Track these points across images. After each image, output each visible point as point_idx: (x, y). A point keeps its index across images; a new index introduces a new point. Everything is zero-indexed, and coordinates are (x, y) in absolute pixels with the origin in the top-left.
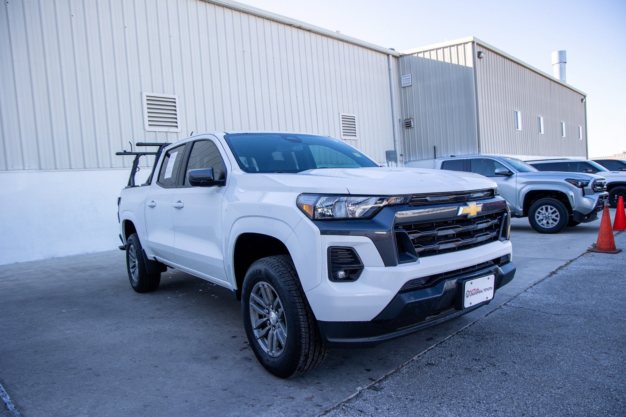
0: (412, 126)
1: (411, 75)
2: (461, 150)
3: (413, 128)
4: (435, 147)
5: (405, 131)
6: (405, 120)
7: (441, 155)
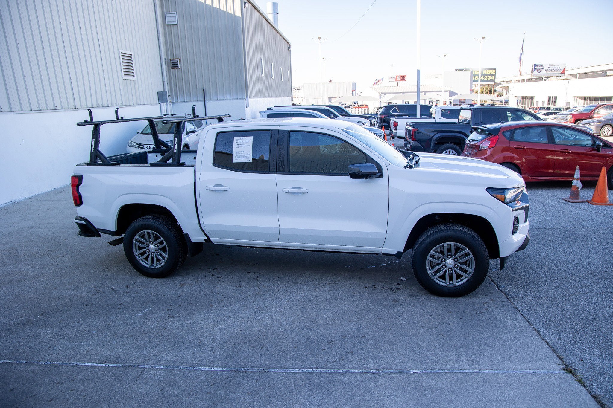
0: (179, 67)
1: (177, 13)
2: (230, 94)
3: (180, 68)
4: (204, 90)
5: (171, 71)
6: (170, 60)
7: (211, 98)
